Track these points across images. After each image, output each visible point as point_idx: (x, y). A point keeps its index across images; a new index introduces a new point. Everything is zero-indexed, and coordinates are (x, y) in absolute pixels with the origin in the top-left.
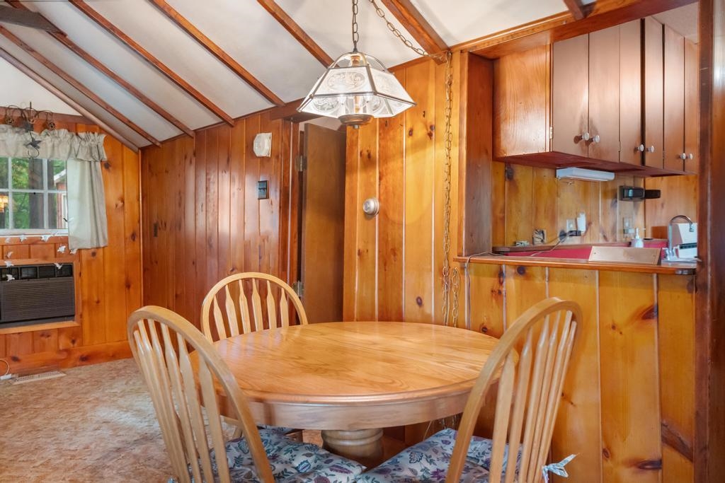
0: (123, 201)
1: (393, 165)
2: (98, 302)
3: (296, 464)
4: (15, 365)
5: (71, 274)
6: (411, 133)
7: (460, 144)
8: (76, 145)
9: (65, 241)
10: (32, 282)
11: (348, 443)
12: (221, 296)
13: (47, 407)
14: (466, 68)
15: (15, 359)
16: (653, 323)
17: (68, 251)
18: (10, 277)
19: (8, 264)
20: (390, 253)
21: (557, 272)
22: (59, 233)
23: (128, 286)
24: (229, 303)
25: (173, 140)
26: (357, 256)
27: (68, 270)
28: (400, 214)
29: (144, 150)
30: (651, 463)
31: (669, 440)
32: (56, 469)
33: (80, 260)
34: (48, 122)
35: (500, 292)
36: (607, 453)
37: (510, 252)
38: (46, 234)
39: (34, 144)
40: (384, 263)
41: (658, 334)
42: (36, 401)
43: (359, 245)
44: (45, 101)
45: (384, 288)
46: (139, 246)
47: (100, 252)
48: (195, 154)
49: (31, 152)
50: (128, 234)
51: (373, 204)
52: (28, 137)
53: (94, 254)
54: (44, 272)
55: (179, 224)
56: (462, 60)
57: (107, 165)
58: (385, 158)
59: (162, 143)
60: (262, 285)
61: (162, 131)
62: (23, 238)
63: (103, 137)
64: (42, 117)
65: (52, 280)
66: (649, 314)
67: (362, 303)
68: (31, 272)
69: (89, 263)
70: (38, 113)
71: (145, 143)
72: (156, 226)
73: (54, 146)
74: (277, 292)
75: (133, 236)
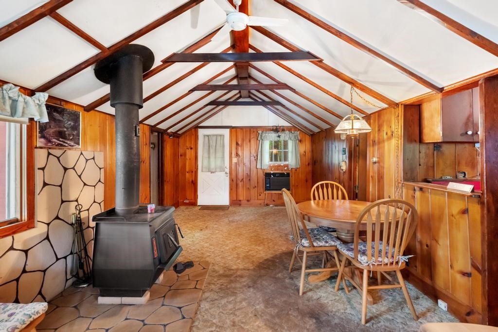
0: (305, 152)
1: (381, 145)
2: (297, 186)
3: (323, 237)
4: (273, 203)
5: (289, 176)
6: (387, 134)
7: (401, 139)
8: (291, 135)
9: (287, 166)
10: (279, 178)
11: (344, 237)
12: (318, 188)
13: (279, 216)
14: (403, 111)
15: (274, 201)
16: (466, 216)
17: (288, 169)
18: (272, 176)
19: (272, 172)
20: (381, 178)
21: (433, 191)
22: (286, 163)
23: (307, 181)
24: (320, 190)
25: (319, 132)
26: (371, 178)
27: (288, 175)
28: (384, 164)
29: (312, 135)
30: (467, 273)
31: (474, 266)
32: (277, 232)
33: (292, 172)
34: (283, 129)
35: (414, 197)
36: (452, 267)
37: (433, 181)
38: (282, 163)
39: (279, 136)
40: (379, 181)
41: (469, 220)
42: (277, 214)
43: (371, 174)
44: (283, 123)
45: (379, 191)
46: (310, 168)
47: (298, 170)
48: (325, 137)
49: (278, 139)
50: (307, 164)
51: (375, 159)
52: (277, 134)
53: (296, 170)
54: (282, 175)
55: (321, 161)
56: (401, 107)
57: (300, 141)
58: (379, 143)
59: (317, 133)
60: (332, 185)
61: (316, 130)
62: (276, 164)
63: (299, 132)
64: (282, 128)
65: (283, 178)
66: (465, 212)
67: (372, 195)
68: (278, 175)
69: (295, 173)
70: (280, 127)
71: (312, 133)
72: (315, 161)
73: (285, 136)
74: (338, 188)
75: (309, 164)
